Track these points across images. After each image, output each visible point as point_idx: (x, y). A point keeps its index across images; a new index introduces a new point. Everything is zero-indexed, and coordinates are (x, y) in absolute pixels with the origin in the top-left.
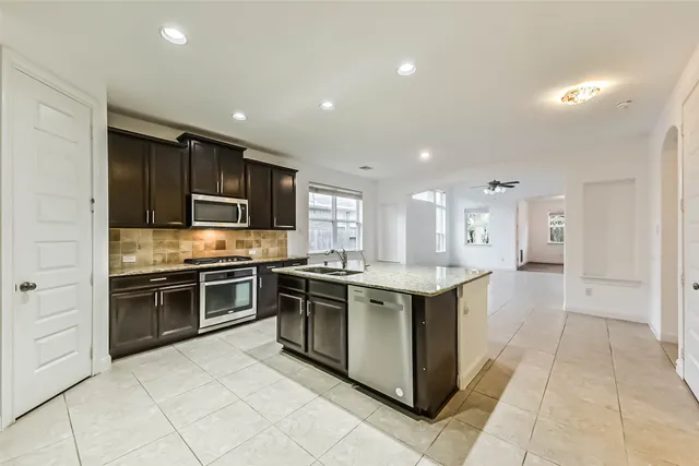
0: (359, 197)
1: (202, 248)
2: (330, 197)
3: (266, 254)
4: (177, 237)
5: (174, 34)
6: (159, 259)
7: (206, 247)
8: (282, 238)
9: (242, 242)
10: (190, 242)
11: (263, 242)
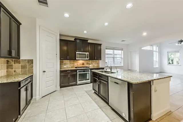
0: (122, 50)
1: (79, 64)
2: (112, 51)
3: (94, 66)
4: (74, 62)
5: (67, 15)
6: (70, 67)
7: (80, 64)
8: (98, 62)
9: (88, 63)
10: (76, 63)
11: (93, 63)
